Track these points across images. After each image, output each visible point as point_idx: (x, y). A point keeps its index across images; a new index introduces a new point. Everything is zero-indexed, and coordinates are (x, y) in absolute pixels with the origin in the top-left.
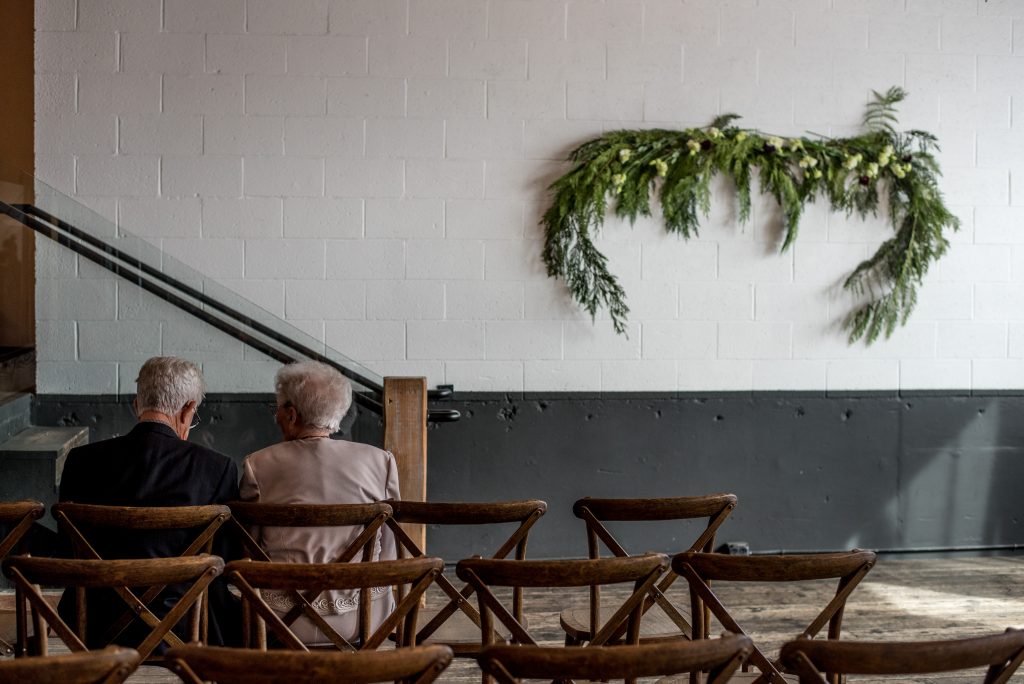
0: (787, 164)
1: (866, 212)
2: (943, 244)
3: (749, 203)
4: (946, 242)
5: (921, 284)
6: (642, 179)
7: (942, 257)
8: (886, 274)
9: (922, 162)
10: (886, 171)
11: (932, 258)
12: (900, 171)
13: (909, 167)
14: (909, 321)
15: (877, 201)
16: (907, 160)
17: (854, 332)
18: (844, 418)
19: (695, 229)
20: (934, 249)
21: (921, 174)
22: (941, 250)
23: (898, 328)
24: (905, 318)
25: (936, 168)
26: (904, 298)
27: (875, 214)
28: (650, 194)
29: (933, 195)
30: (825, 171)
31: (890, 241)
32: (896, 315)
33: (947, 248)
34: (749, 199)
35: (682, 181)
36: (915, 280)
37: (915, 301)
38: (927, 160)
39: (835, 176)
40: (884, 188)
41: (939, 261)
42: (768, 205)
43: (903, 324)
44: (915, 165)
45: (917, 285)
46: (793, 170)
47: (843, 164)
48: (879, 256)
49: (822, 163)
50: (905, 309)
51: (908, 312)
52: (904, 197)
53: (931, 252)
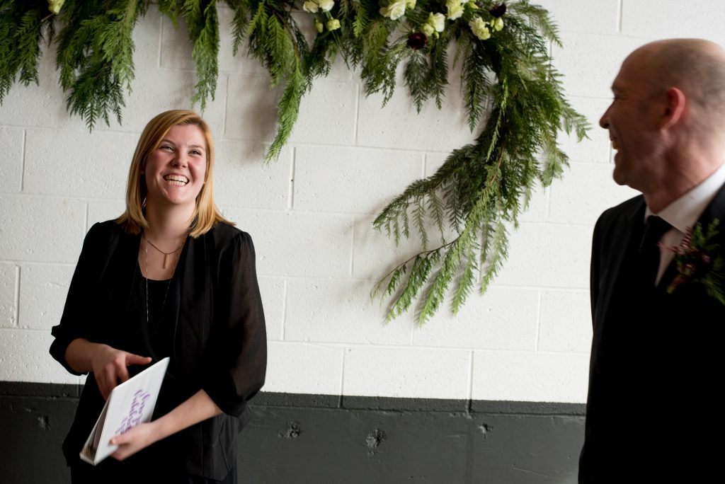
0: (287, 9)
1: (425, 98)
2: (558, 159)
3: (214, 71)
4: (563, 156)
5: (516, 225)
6: (27, 19)
7: (555, 180)
8: (451, 204)
9: (527, 20)
10: (460, 28)
11: (536, 182)
12: (482, 28)
13: (500, 24)
14: (493, 285)
15: (445, 81)
16: (499, 11)
17: (395, 301)
18: (371, 442)
19: (117, 110)
20: (541, 168)
21: (522, 38)
22: (553, 169)
23: (472, 296)
24: (486, 280)
25: (551, 32)
26: (485, 246)
27: (438, 102)
28: (42, 46)
29: (543, 77)
30: (348, 20)
31: (466, 149)
32: (470, 275)
33: (563, 166)
34: (215, 62)
35: (86, 22)
36: (505, 217)
37: (504, 253)
38: (535, 17)
39: (365, 31)
40: (456, 58)
41: (548, 188)
42: (252, 75)
43: (482, 290)
44: (512, 22)
45: (509, 226)
46: (297, 20)
47: (382, 11)
48: (444, 173)
49: (344, 8)
50: (486, 264)
51: (491, 271)
52: (490, 75)
53: (535, 171)
